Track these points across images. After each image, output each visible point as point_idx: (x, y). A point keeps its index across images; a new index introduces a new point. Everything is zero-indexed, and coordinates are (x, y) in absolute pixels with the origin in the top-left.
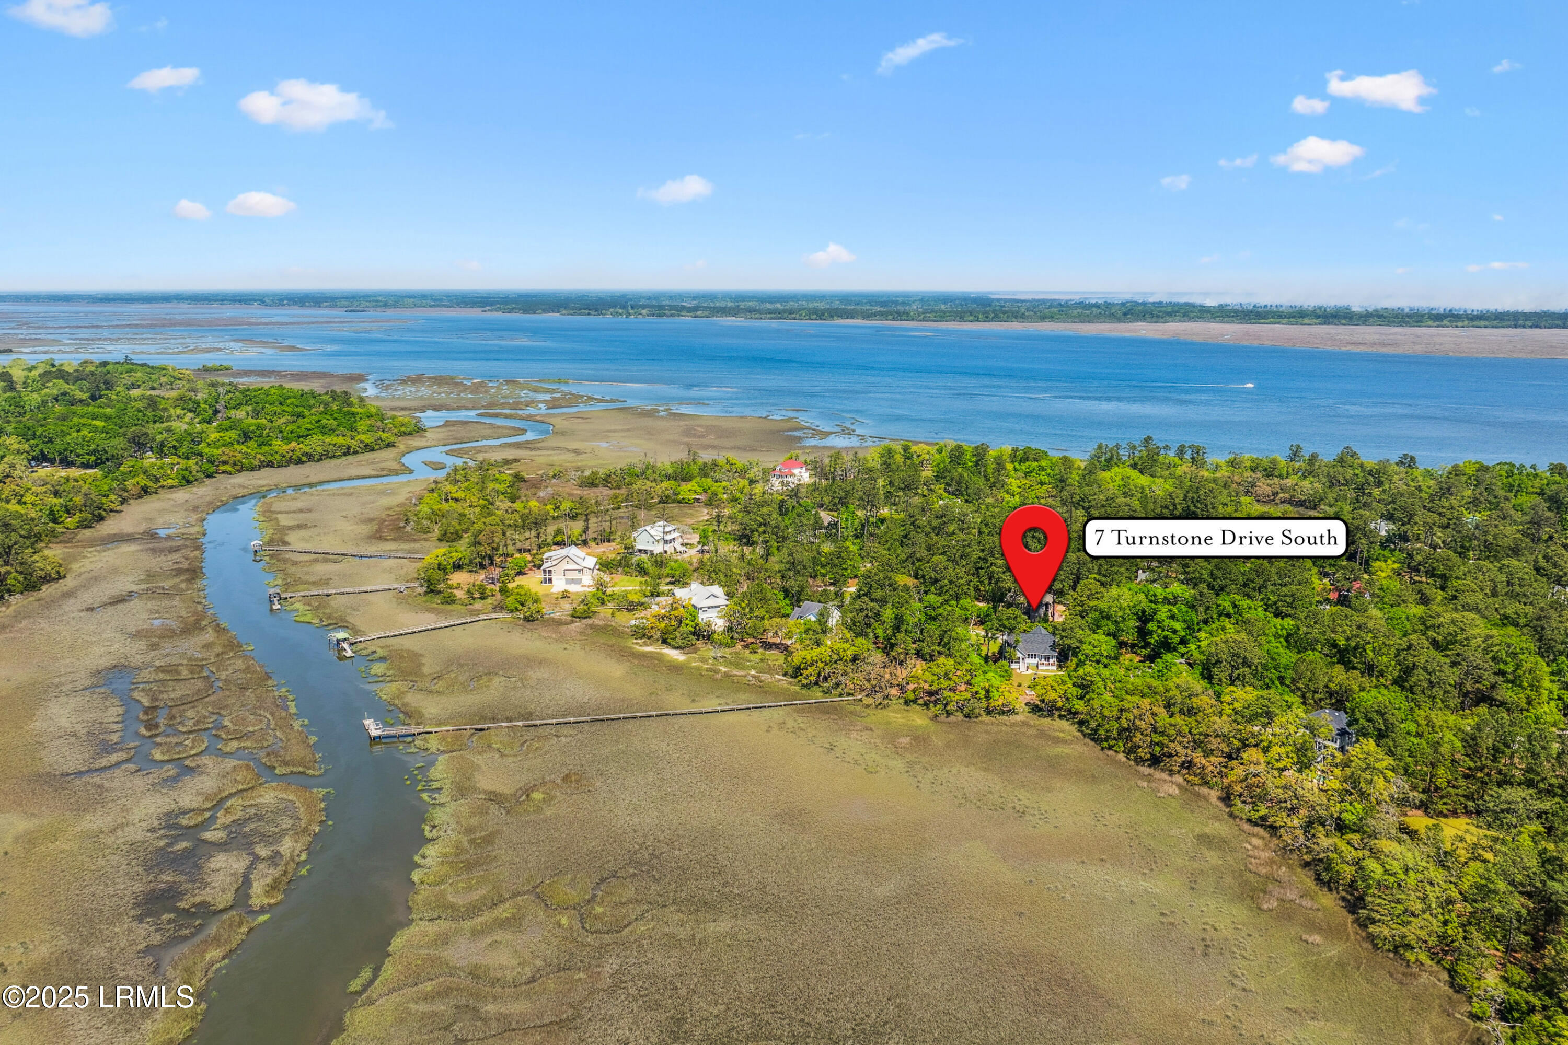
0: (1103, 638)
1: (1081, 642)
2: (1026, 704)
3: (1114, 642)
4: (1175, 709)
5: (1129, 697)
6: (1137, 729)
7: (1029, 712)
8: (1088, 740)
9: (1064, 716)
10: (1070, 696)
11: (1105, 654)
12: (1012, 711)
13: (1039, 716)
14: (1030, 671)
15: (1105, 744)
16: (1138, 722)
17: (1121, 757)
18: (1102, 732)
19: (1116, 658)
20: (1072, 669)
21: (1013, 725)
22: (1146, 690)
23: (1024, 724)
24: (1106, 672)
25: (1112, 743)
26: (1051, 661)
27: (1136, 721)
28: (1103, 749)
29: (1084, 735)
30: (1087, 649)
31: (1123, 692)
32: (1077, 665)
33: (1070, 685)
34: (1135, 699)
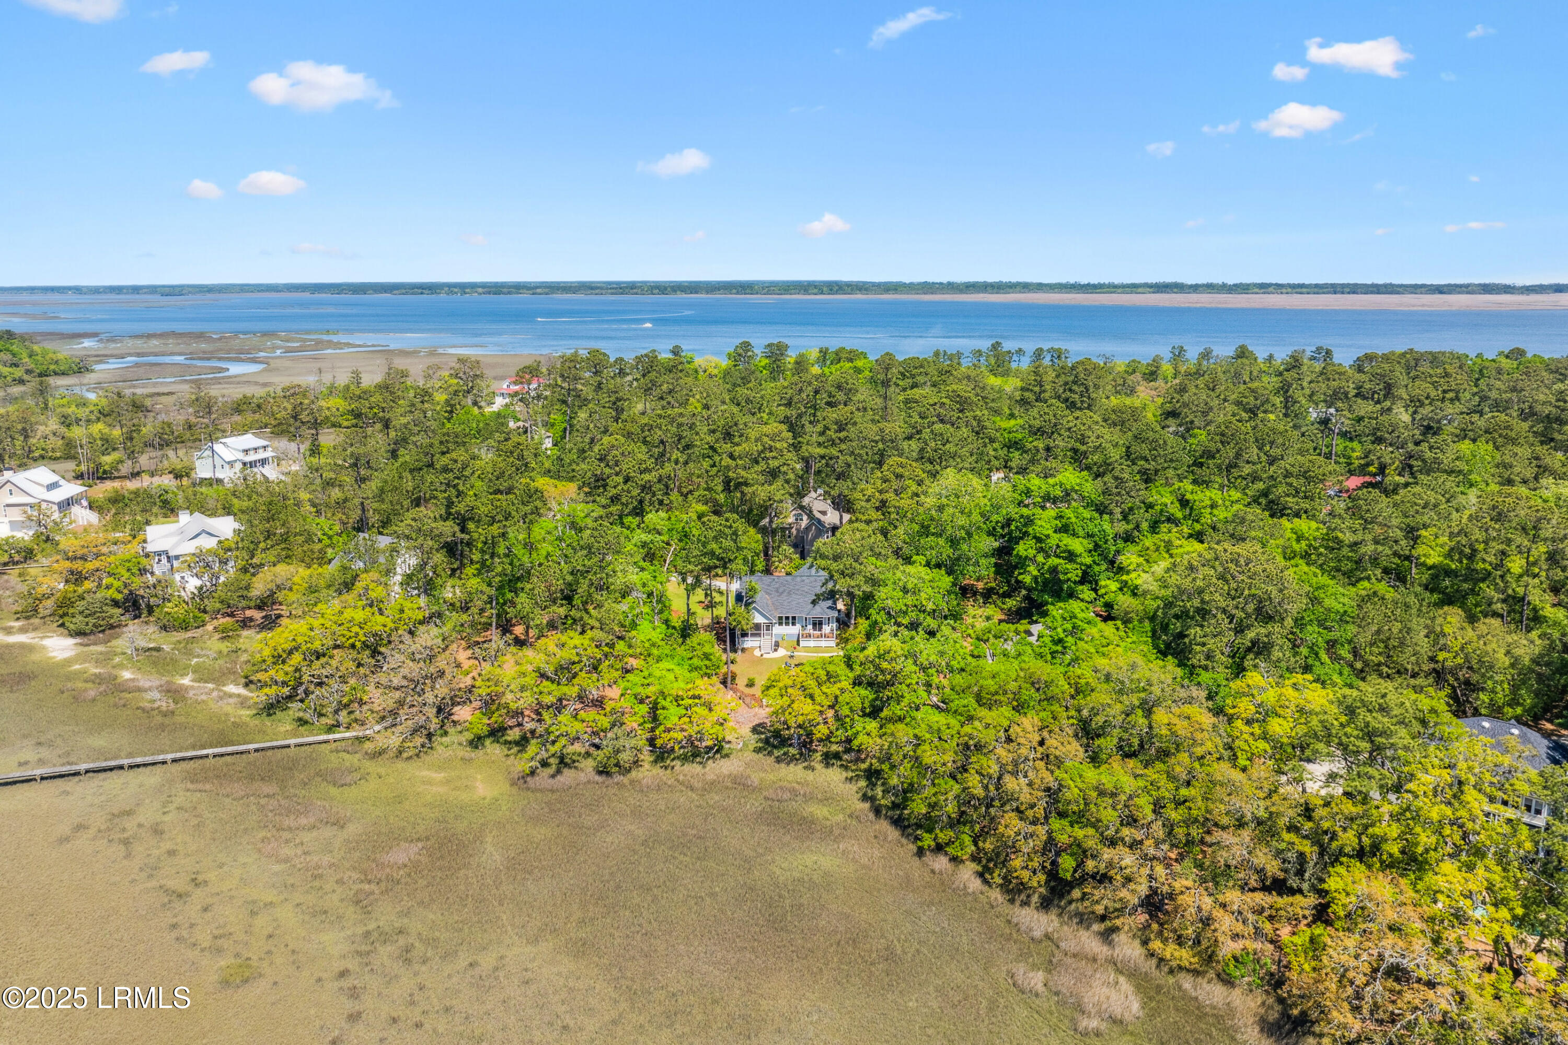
0: (924, 572)
1: (874, 582)
2: (755, 730)
3: (946, 581)
4: (1108, 743)
5: (983, 712)
6: (1006, 799)
7: (758, 750)
8: (884, 826)
9: (837, 756)
10: (845, 711)
11: (930, 606)
12: (718, 749)
13: (778, 760)
14: (782, 652)
15: (928, 841)
16: (1010, 783)
17: (968, 874)
18: (918, 807)
19: (956, 616)
20: (855, 643)
21: (710, 786)
22: (1029, 693)
23: (739, 783)
24: (928, 650)
25: (943, 837)
26: (826, 629)
27: (1007, 778)
28: (920, 852)
29: (877, 811)
30: (887, 596)
31: (971, 701)
32: (869, 636)
33: (845, 684)
34: (1002, 715)
